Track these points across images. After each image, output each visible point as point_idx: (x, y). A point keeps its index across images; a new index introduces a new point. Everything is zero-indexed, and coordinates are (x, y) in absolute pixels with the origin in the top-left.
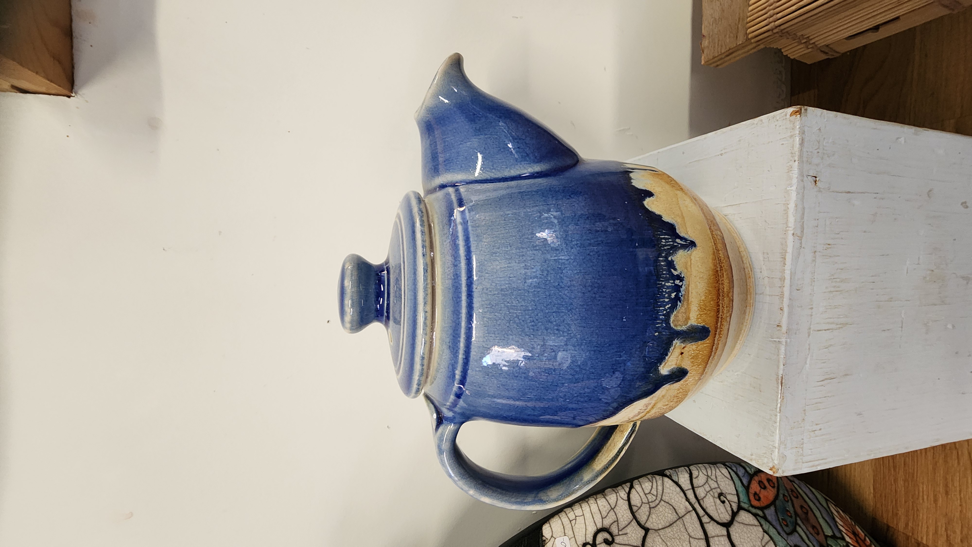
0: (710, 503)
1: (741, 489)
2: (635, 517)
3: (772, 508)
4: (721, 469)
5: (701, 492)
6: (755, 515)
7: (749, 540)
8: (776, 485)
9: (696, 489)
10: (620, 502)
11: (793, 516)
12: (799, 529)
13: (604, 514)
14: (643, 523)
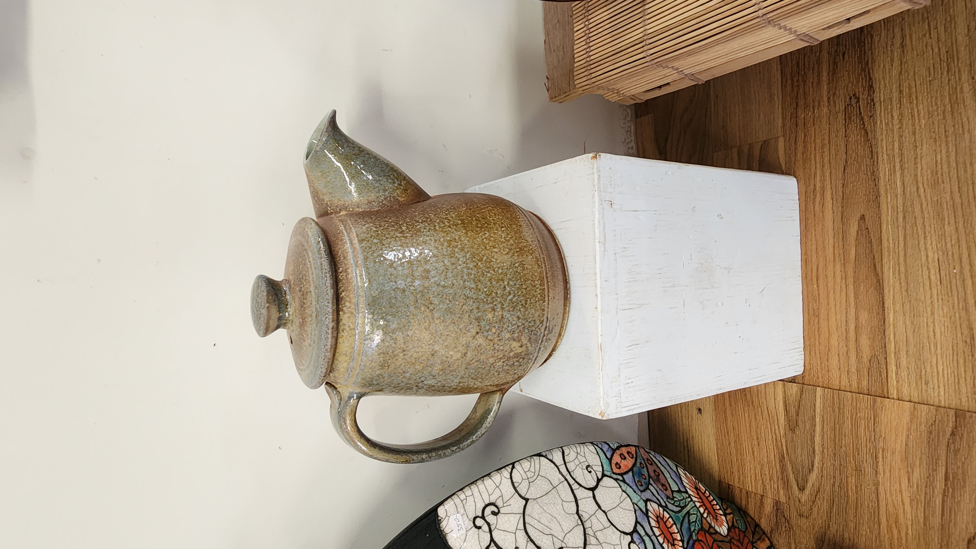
0: (580, 475)
1: (605, 461)
2: (517, 491)
3: (630, 474)
4: (588, 447)
5: (571, 466)
6: (616, 480)
7: (610, 498)
8: (635, 456)
9: (567, 464)
10: (504, 480)
11: (647, 478)
12: (650, 487)
13: (491, 492)
14: (523, 495)
